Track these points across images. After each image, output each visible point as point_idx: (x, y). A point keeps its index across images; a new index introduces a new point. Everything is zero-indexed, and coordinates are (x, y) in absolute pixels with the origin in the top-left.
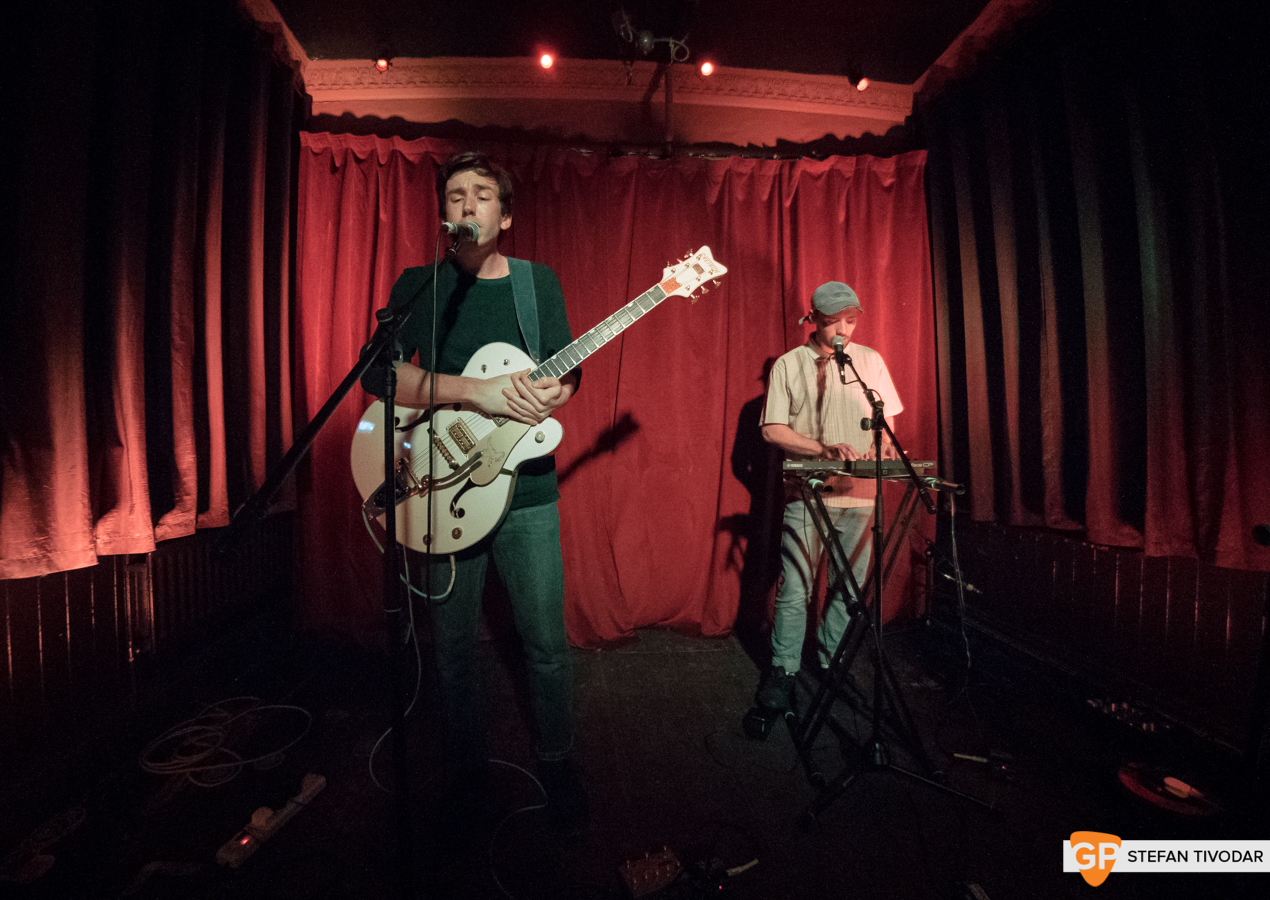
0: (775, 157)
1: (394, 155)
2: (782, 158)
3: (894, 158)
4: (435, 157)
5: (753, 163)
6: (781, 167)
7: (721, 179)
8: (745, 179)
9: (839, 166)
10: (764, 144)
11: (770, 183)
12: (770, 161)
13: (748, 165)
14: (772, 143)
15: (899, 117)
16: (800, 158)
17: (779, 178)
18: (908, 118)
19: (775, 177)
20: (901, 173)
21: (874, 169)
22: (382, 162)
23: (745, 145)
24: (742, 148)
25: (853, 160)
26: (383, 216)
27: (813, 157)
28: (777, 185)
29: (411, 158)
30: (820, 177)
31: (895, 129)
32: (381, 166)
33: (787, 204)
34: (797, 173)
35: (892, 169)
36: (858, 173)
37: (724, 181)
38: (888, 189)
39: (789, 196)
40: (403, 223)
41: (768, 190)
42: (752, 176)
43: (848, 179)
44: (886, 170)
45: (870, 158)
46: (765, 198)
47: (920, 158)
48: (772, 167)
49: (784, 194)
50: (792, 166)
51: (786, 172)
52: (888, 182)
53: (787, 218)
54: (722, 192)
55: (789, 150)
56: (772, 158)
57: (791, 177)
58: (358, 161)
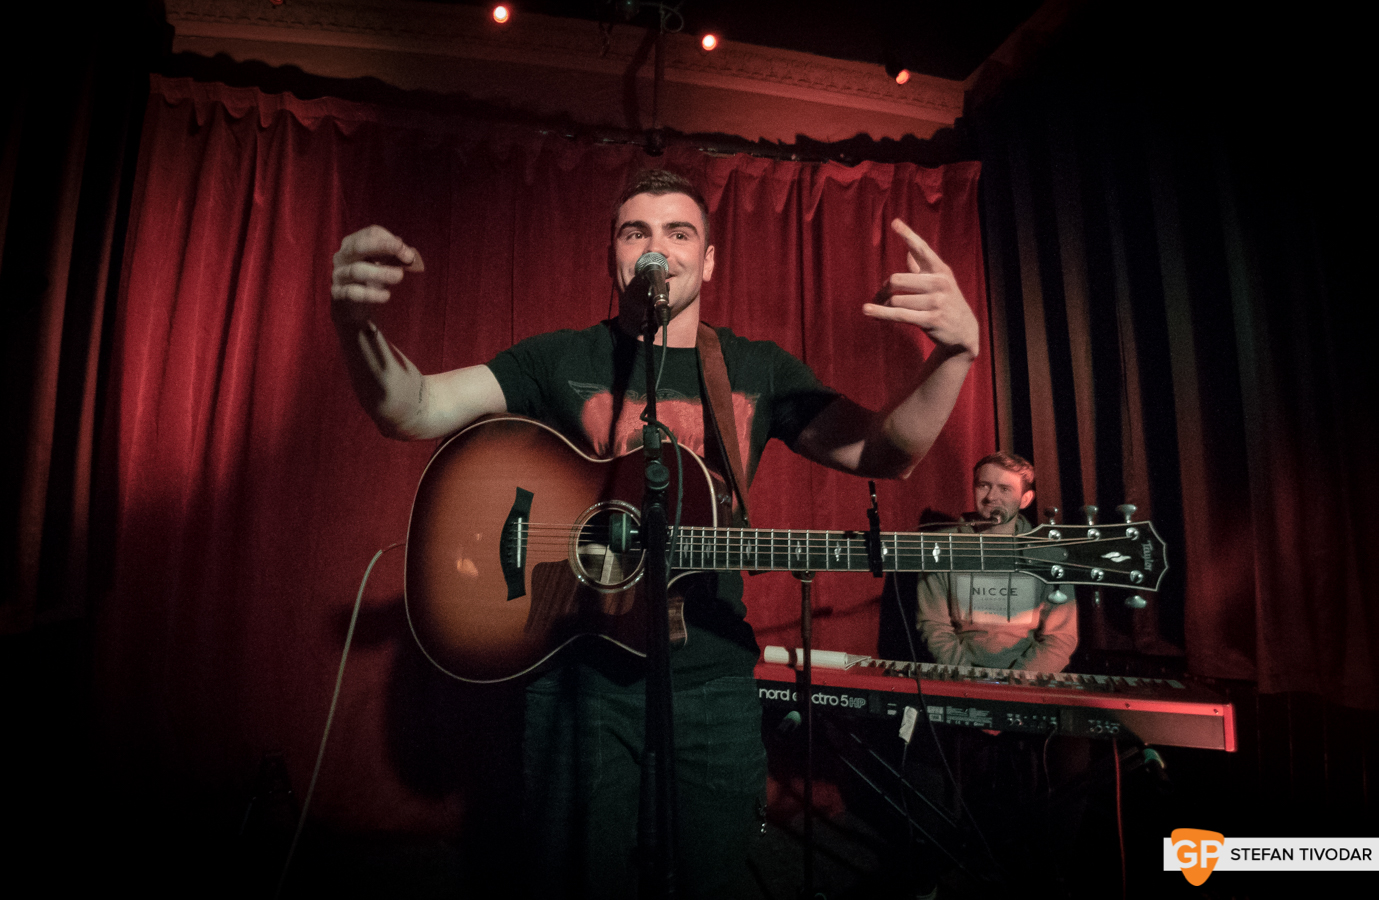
0: (793, 157)
1: (281, 117)
2: (803, 160)
3: (941, 167)
4: (338, 123)
5: (766, 163)
6: (802, 171)
7: (724, 182)
8: (754, 185)
9: (874, 175)
10: (779, 141)
11: (785, 192)
12: (785, 162)
13: (759, 167)
14: (791, 140)
15: (948, 119)
16: (825, 162)
17: (798, 184)
18: (958, 121)
19: (793, 183)
20: (950, 188)
21: (918, 179)
22: (264, 125)
23: (757, 141)
24: (752, 143)
25: (891, 168)
26: (258, 198)
27: (840, 161)
28: (795, 192)
29: (306, 123)
30: (849, 186)
31: (943, 133)
32: (262, 129)
33: (809, 217)
34: (822, 180)
35: (938, 183)
36: (897, 183)
37: (728, 185)
38: (934, 207)
39: (810, 207)
40: (286, 210)
41: (783, 199)
42: (764, 181)
43: (885, 191)
44: (931, 183)
45: (912, 167)
46: (779, 208)
47: (973, 171)
48: (789, 171)
49: (804, 207)
50: (815, 171)
51: (807, 177)
52: (933, 198)
53: (808, 236)
54: (725, 199)
55: (810, 150)
56: (790, 159)
57: (813, 183)
58: (231, 121)
